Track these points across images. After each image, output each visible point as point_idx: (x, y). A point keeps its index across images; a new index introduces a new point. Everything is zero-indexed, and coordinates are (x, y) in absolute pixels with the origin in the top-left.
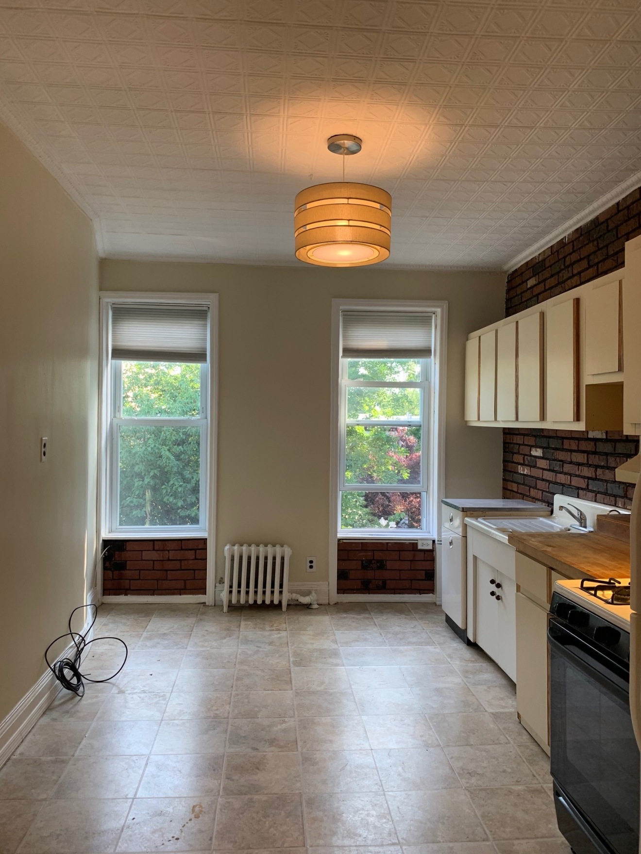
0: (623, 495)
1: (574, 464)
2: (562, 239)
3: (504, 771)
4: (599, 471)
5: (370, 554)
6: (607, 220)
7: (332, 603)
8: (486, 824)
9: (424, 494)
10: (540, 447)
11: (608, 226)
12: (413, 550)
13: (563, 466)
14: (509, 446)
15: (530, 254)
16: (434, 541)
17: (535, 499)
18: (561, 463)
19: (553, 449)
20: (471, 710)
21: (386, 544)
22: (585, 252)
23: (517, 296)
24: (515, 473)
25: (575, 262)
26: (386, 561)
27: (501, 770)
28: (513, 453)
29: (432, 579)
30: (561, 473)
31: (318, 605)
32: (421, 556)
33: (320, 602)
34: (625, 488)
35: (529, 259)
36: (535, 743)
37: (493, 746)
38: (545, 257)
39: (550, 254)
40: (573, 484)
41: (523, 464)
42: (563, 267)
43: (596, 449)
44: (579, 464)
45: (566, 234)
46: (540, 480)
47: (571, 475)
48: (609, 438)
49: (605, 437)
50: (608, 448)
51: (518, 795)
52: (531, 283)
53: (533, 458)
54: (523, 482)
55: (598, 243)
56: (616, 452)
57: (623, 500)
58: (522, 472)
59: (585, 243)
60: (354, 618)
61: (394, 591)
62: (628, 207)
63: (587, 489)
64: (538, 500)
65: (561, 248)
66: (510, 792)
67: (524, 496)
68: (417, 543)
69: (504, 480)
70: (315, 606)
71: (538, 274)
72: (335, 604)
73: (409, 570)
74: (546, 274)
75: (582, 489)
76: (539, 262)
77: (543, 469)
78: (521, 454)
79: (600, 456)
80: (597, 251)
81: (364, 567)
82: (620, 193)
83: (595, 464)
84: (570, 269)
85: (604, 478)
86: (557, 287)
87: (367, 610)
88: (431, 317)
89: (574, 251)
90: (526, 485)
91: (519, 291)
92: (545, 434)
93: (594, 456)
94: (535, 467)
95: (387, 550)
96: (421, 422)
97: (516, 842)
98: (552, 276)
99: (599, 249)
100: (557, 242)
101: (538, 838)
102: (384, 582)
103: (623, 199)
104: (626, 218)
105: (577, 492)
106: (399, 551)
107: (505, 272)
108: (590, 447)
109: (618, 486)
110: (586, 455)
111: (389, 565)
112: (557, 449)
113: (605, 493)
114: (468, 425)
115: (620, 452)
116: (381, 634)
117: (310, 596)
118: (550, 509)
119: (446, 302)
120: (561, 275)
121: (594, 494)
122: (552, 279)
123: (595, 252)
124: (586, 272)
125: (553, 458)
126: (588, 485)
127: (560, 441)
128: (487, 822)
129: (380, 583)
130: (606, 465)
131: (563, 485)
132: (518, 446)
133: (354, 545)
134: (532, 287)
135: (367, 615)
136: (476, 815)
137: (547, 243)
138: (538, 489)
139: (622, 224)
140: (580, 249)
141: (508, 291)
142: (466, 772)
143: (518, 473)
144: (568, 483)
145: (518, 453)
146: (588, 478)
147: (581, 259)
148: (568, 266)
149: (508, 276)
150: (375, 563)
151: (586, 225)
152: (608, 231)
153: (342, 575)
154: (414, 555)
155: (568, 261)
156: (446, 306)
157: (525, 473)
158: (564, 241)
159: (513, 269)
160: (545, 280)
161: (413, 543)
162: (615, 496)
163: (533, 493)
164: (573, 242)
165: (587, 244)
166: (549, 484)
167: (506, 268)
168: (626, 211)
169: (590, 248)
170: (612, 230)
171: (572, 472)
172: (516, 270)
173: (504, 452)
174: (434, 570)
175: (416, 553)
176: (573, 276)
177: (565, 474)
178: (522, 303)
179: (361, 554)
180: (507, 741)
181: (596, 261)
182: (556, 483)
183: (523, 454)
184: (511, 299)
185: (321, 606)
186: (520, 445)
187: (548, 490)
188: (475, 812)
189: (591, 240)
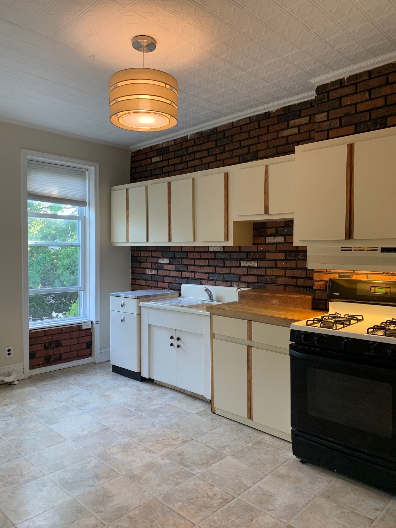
0: (237, 280)
1: (196, 266)
2: (185, 137)
3: (235, 440)
4: (217, 269)
5: (50, 337)
6: (224, 131)
7: (26, 378)
8: (258, 468)
9: (81, 293)
10: (167, 258)
11: (224, 134)
12: (79, 330)
13: (187, 268)
14: (136, 259)
15: (156, 142)
16: (92, 322)
17: (162, 288)
18: (186, 266)
19: (179, 258)
20: (185, 416)
21: (61, 329)
22: (205, 146)
23: (141, 166)
24: (142, 274)
25: (197, 152)
26: (61, 340)
27: (233, 439)
28: (141, 262)
29: (90, 347)
30: (185, 272)
31: (17, 381)
32: (83, 334)
33: (18, 379)
34: (239, 276)
35: (155, 144)
36: (232, 421)
37: (216, 429)
38: (169, 145)
39: (174, 144)
40: (196, 277)
41: (151, 268)
42: (185, 153)
43: (215, 257)
44: (201, 266)
45: (189, 134)
46: (166, 277)
47: (194, 272)
48: (225, 250)
49: (223, 250)
50: (226, 256)
51: (254, 448)
52: (154, 160)
53: (160, 264)
54: (151, 279)
55: (216, 143)
56: (232, 258)
57: (237, 283)
58: (150, 273)
59: (205, 141)
60: (52, 383)
61: (67, 360)
62: (241, 126)
63: (208, 279)
64: (165, 288)
65: (184, 142)
66: (249, 448)
67: (151, 287)
68: (81, 326)
69: (131, 279)
70: (16, 382)
71: (162, 155)
72: (29, 377)
73: (75, 344)
74: (171, 155)
75: (204, 279)
76: (163, 148)
77: (169, 270)
78: (149, 263)
79: (218, 261)
80: (215, 147)
81: (46, 348)
82: (235, 118)
83: (214, 265)
84: (192, 155)
85: (221, 273)
86: (180, 165)
87: (54, 376)
88: (86, 172)
89: (195, 145)
90: (153, 281)
91: (143, 163)
92: (171, 250)
93: (214, 261)
94: (162, 269)
95: (62, 333)
96: (79, 243)
97: (278, 469)
98: (175, 157)
99: (217, 146)
100: (180, 138)
101: (283, 464)
102: (60, 355)
103: (237, 121)
104: (239, 132)
105: (200, 281)
106: (70, 332)
107: (130, 150)
108: (211, 256)
109: (233, 276)
110: (207, 261)
111: (63, 343)
112: (182, 258)
113: (223, 280)
114: (113, 245)
115: (234, 257)
116: (83, 389)
117: (13, 376)
118: (178, 292)
119: (98, 164)
120: (184, 158)
121: (214, 282)
122: (176, 159)
123: (213, 148)
124: (206, 158)
125: (179, 263)
126: (209, 277)
127: (186, 254)
128: (257, 467)
129: (58, 356)
130: (223, 265)
131: (187, 278)
132: (146, 258)
133: (39, 333)
134: (156, 162)
135: (59, 380)
136: (248, 465)
137: (173, 137)
138: (165, 282)
139: (236, 134)
140: (201, 144)
141: (132, 162)
142: (220, 447)
143: (146, 274)
144: (193, 276)
145: (147, 262)
146: (209, 273)
147: (201, 151)
148: (190, 153)
149: (132, 153)
150: (54, 344)
151: (206, 132)
152: (224, 137)
153: (32, 356)
154: (79, 335)
155: (190, 150)
156: (98, 166)
157: (153, 273)
158: (187, 138)
159: (139, 149)
160: (168, 159)
161: (78, 326)
162: (231, 281)
163: (160, 284)
164: (195, 139)
165: (208, 142)
166: (175, 279)
167: (132, 147)
168: (239, 128)
169: (210, 145)
170: (228, 137)
171: (195, 271)
172: (140, 150)
173: (132, 261)
174: (91, 341)
175: (81, 332)
176: (195, 159)
177: (189, 272)
178: (146, 171)
179: (44, 339)
180: (219, 425)
181: (214, 152)
182: (181, 277)
183: (151, 263)
184: (135, 168)
185: (20, 381)
186: (147, 257)
187: (174, 282)
188: (246, 464)
189: (210, 140)
